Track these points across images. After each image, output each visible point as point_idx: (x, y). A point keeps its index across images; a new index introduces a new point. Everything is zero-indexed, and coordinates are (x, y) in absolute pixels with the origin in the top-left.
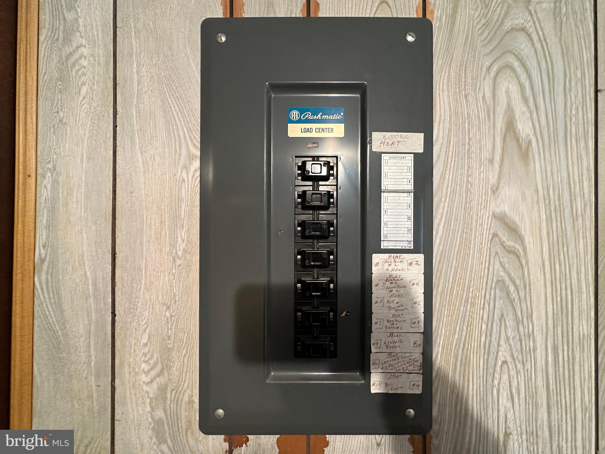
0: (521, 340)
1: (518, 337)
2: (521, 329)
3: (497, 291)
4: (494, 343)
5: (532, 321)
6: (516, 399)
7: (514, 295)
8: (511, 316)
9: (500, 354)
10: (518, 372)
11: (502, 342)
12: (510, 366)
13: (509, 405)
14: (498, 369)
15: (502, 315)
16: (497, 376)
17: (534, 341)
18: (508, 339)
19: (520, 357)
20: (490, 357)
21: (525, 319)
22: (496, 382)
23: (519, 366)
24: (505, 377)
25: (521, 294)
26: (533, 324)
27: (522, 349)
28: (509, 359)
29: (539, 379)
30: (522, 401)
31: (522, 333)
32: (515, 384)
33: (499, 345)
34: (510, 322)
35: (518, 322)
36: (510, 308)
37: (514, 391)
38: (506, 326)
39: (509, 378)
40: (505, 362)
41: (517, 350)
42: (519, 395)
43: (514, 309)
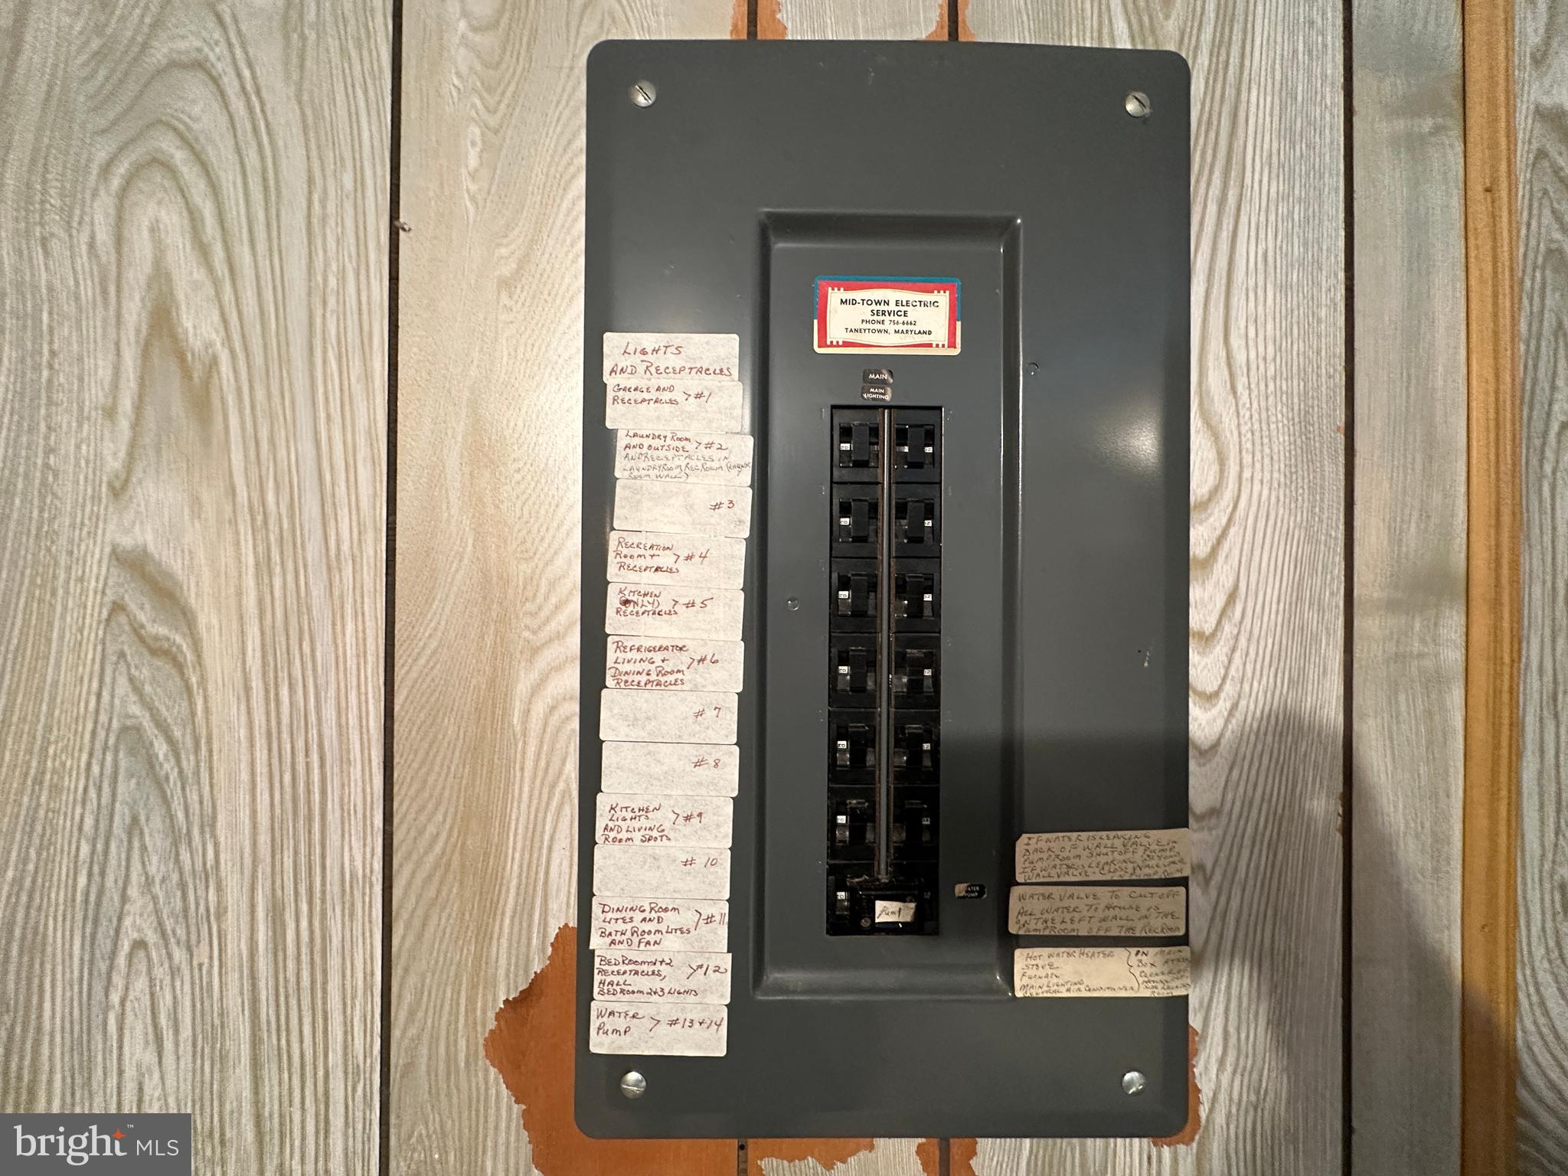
0: (183, 886)
1: (175, 877)
2: (185, 856)
3: (121, 755)
4: (113, 894)
5: (214, 835)
6: (168, 1045)
7: (167, 766)
8: (157, 821)
9: (127, 922)
10: (174, 972)
11: (133, 892)
12: (154, 954)
13: (150, 1057)
14: (121, 961)
15: (135, 820)
16: (118, 980)
17: (219, 888)
18: (149, 882)
19: (181, 932)
20: (101, 930)
21: (196, 831)
22: (115, 998)
23: (179, 955)
24: (140, 984)
25: (184, 763)
26: (216, 845)
27: (186, 910)
28: (152, 937)
29: (232, 990)
30: (186, 1048)
31: (187, 867)
32: (165, 1001)
33: (124, 899)
34: (155, 837)
35: (176, 838)
36: (154, 799)
37: (163, 1021)
38: (144, 848)
39: (152, 986)
40: (140, 944)
41: (172, 913)
42: (176, 1032)
43: (166, 801)
